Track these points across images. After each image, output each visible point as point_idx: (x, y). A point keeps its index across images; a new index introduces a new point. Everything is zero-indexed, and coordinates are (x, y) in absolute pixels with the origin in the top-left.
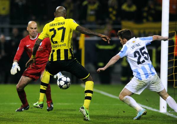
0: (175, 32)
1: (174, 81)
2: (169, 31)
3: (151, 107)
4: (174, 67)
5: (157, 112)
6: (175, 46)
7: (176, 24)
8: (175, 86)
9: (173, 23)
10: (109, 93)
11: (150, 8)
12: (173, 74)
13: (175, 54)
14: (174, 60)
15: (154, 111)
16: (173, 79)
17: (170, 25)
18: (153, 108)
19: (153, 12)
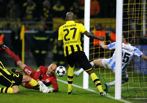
0: (94, 27)
2: (90, 26)
3: (76, 84)
4: (94, 53)
5: (81, 88)
7: (95, 21)
8: (95, 69)
9: (93, 20)
14: (94, 48)
15: (79, 88)
17: (90, 21)
18: (78, 85)
19: (77, 11)
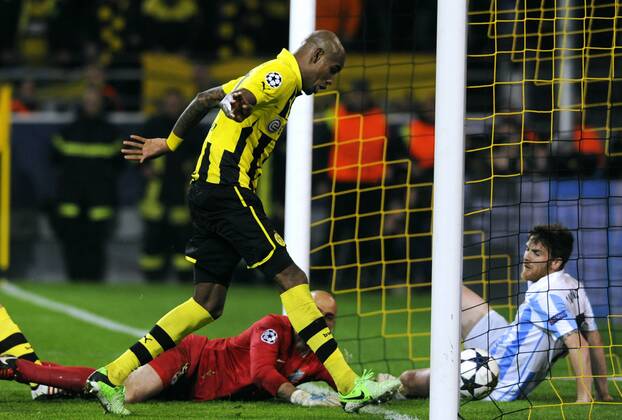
0: (335, 95)
1: (332, 270)
4: (333, 219)
6: (336, 143)
8: (336, 289)
10: (100, 313)
11: (243, 10)
12: (331, 244)
13: (338, 171)
14: (333, 194)
16: (331, 265)
